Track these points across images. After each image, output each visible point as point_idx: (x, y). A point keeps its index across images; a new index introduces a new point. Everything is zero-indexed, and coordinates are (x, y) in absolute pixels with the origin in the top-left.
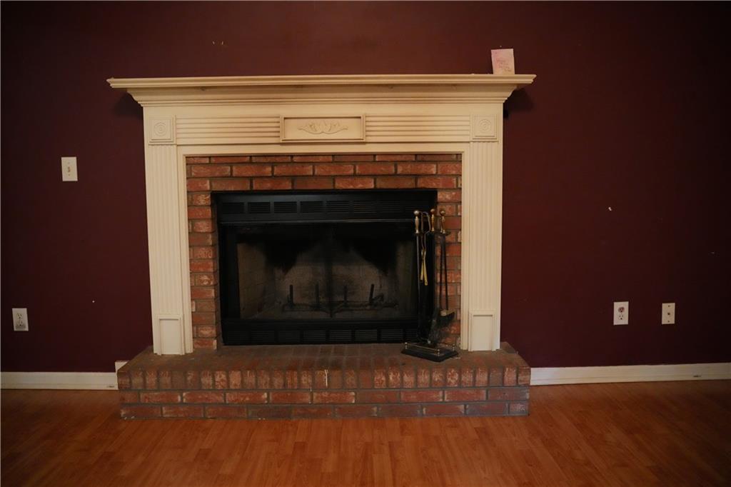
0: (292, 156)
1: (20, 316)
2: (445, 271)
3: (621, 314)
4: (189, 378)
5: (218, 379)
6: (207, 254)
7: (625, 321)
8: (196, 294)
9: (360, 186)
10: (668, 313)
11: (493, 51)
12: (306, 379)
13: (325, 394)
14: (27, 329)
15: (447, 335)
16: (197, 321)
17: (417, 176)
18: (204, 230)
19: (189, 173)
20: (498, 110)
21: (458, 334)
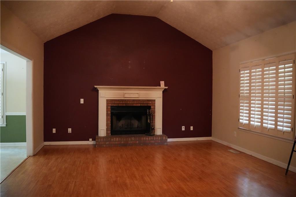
0: (126, 100)
1: (70, 130)
2: (152, 120)
3: (183, 128)
4: (109, 139)
5: (114, 139)
6: (109, 117)
7: (184, 130)
8: (107, 125)
9: (137, 105)
10: (192, 128)
11: (161, 82)
12: (130, 139)
13: (133, 142)
14: (71, 132)
15: (153, 132)
16: (107, 130)
17: (147, 104)
18: (109, 113)
19: (107, 102)
20: (162, 92)
21: (155, 132)
